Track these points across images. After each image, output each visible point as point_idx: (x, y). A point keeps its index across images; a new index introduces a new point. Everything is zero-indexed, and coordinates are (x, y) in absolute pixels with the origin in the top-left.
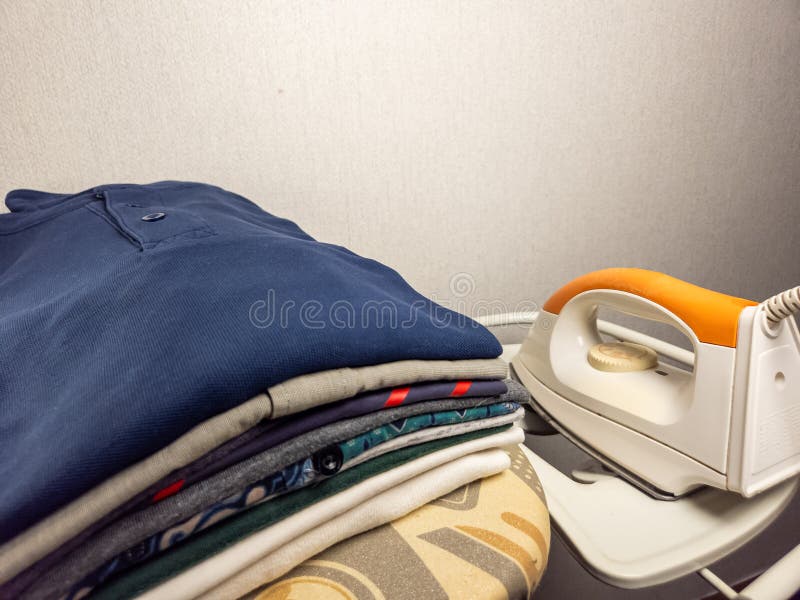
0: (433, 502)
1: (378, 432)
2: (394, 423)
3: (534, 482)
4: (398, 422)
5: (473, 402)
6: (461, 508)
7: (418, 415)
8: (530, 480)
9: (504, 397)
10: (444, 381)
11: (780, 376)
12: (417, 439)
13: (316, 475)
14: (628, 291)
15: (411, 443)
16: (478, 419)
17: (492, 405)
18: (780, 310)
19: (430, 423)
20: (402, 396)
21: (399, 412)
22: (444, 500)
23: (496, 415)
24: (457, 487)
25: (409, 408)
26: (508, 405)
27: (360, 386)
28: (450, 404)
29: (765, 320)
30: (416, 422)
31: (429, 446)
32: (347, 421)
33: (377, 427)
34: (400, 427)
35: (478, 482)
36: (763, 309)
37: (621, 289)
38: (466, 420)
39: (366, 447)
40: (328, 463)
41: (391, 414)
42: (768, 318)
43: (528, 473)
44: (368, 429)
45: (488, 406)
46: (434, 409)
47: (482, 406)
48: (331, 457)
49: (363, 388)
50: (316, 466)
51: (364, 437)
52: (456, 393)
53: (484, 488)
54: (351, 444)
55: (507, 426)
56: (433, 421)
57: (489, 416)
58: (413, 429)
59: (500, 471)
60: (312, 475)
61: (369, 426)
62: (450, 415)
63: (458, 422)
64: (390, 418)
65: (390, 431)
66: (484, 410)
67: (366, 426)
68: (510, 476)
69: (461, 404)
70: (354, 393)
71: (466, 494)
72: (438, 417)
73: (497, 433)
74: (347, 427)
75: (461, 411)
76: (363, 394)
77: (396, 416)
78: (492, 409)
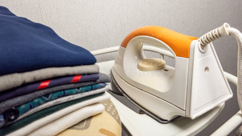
0: (69, 128)
1: (36, 101)
2: (44, 96)
3: (116, 115)
4: (47, 95)
5: (84, 84)
6: (82, 129)
7: (56, 92)
8: (114, 115)
9: (98, 81)
10: (68, 76)
11: (207, 69)
12: (58, 102)
13: (6, 122)
14: (151, 36)
15: (55, 104)
16: (87, 91)
17: (93, 85)
18: (205, 41)
19: (63, 94)
20: (47, 84)
21: (46, 91)
22: (75, 127)
23: (96, 89)
24: (80, 121)
25: (51, 89)
26: (101, 84)
27: (23, 81)
28: (72, 85)
29: (200, 46)
30: (56, 95)
31: (65, 104)
32: (19, 97)
33: (35, 98)
34: (47, 97)
35: (90, 118)
36: (199, 41)
37: (148, 35)
38: (81, 92)
39: (31, 108)
40: (11, 116)
41: (42, 92)
42: (201, 45)
43: (113, 112)
44: (31, 99)
45: (91, 85)
46: (64, 88)
47: (88, 85)
48: (12, 113)
49: (24, 82)
50: (5, 118)
51: (30, 103)
52: (74, 81)
53: (93, 120)
54: (23, 107)
55: (102, 93)
56: (64, 93)
57: (92, 89)
58: (54, 98)
59: (100, 112)
60: (4, 122)
61: (31, 98)
62: (72, 90)
63: (77, 93)
64: (41, 94)
65: (43, 99)
66: (90, 87)
67: (29, 99)
68: (105, 114)
69: (77, 85)
70: (20, 84)
71: (85, 123)
72: (67, 92)
73: (97, 96)
74: (19, 99)
75: (78, 88)
76: (25, 84)
77: (45, 93)
78: (93, 87)
